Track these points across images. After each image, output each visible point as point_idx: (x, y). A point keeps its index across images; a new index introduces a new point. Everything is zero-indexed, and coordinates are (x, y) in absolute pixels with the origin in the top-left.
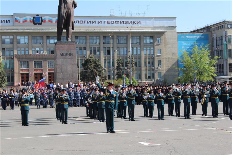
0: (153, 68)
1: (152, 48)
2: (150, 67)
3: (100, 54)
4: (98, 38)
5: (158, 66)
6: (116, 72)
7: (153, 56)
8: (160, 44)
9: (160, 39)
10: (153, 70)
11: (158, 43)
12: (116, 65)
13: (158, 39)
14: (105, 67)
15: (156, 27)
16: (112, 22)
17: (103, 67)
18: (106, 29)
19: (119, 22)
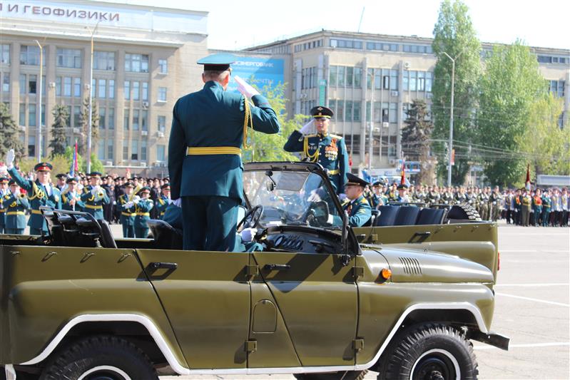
0: (146, 134)
1: (145, 85)
2: (138, 130)
3: (10, 91)
4: (7, 47)
5: (159, 129)
6: (50, 138)
7: (147, 105)
8: (164, 76)
9: (165, 62)
10: (146, 138)
11: (162, 72)
12: (51, 120)
13: (160, 62)
14: (22, 122)
15: (156, 32)
16: (46, 11)
17: (17, 123)
18: (28, 28)
19: (63, 11)
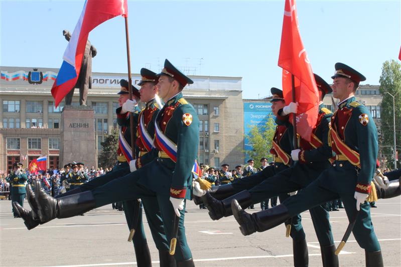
0: (208, 151)
1: (206, 122)
2: (203, 149)
5: (215, 148)
7: (208, 134)
8: (217, 117)
9: (217, 108)
10: (208, 154)
11: (216, 114)
13: (215, 108)
15: (212, 91)
